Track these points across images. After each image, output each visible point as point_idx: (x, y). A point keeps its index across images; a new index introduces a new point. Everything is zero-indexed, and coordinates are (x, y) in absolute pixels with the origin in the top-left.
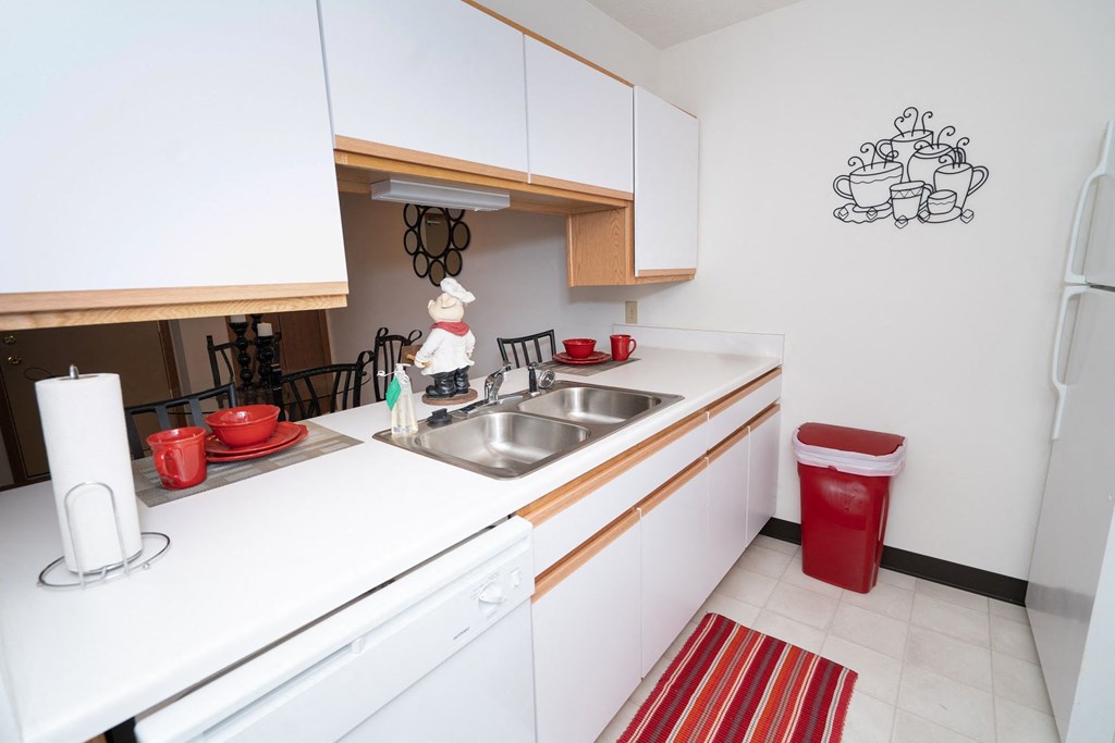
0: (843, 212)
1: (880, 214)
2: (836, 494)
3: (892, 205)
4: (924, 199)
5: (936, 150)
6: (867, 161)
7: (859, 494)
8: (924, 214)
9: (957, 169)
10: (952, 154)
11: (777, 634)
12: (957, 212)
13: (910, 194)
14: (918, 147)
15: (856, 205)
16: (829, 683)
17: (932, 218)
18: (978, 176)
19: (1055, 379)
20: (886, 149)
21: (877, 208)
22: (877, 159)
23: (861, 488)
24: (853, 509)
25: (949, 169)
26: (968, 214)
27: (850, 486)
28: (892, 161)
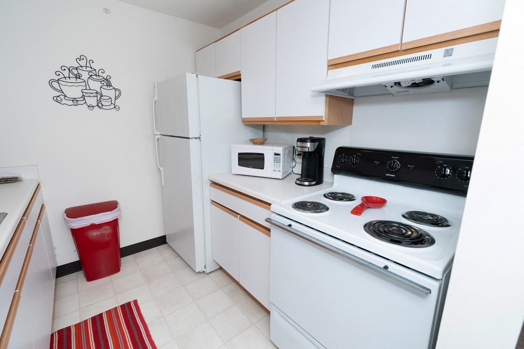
0: (59, 98)
1: (79, 102)
2: (97, 236)
3: (84, 99)
4: (99, 99)
5: (98, 78)
6: (67, 75)
7: (107, 231)
8: (100, 105)
9: (109, 88)
10: (105, 81)
11: (95, 313)
12: (112, 106)
13: (91, 95)
14: (90, 74)
15: (66, 96)
16: (129, 311)
17: (104, 107)
18: (117, 93)
19: (159, 166)
20: (75, 72)
21: (77, 99)
22: (71, 75)
23: (108, 227)
24: (106, 239)
25: (106, 87)
26: (117, 107)
27: (102, 229)
28: (79, 78)
